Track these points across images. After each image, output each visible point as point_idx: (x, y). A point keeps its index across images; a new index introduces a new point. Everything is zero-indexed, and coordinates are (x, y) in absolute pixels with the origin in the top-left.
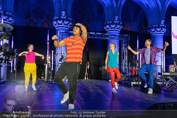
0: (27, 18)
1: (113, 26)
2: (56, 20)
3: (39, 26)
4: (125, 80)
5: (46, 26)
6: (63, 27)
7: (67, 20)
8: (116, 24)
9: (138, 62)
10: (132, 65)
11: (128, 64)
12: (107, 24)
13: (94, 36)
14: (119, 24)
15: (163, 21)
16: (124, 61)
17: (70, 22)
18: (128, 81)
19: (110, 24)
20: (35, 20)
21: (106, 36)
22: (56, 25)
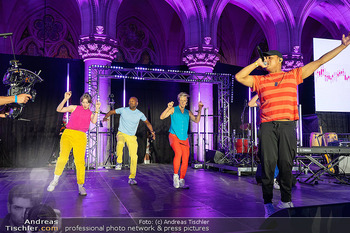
0: (22, 38)
1: (201, 57)
2: (85, 43)
3: (47, 55)
4: (226, 164)
5: (63, 55)
6: (99, 57)
7: (107, 43)
8: (207, 53)
9: (250, 128)
10: (240, 134)
11: (231, 132)
12: (189, 53)
13: (162, 76)
14: (212, 52)
15: (298, 47)
16: (224, 126)
17: (113, 46)
18: (232, 165)
19: (194, 53)
20: (40, 43)
21: (186, 77)
22: (84, 53)
